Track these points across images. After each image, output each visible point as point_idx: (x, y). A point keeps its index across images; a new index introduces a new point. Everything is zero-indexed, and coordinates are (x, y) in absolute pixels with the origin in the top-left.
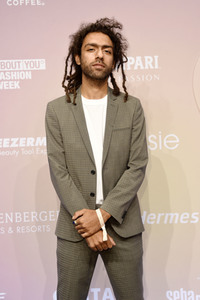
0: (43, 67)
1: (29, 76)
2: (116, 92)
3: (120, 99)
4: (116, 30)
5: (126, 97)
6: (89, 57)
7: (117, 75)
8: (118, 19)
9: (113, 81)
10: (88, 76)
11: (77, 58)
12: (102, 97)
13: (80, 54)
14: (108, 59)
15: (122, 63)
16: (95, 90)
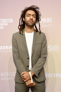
1: (7, 24)
2: (37, 31)
3: (38, 33)
4: (37, 10)
5: (40, 33)
6: (28, 19)
7: (37, 25)
8: (38, 6)
9: (36, 27)
10: (27, 25)
11: (23, 19)
13: (24, 17)
14: (34, 19)
16: (30, 30)
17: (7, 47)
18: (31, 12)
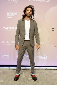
0: (16, 14)
4: (33, 8)
5: (34, 20)
9: (32, 17)
10: (27, 16)
12: (29, 20)
13: (26, 12)
14: (31, 13)
15: (33, 14)
16: (28, 18)
17: (14, 28)
18: (29, 9)
